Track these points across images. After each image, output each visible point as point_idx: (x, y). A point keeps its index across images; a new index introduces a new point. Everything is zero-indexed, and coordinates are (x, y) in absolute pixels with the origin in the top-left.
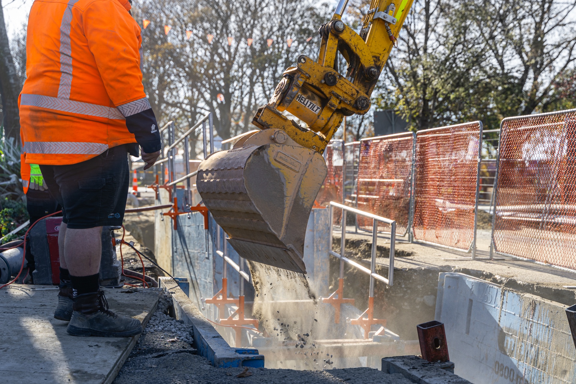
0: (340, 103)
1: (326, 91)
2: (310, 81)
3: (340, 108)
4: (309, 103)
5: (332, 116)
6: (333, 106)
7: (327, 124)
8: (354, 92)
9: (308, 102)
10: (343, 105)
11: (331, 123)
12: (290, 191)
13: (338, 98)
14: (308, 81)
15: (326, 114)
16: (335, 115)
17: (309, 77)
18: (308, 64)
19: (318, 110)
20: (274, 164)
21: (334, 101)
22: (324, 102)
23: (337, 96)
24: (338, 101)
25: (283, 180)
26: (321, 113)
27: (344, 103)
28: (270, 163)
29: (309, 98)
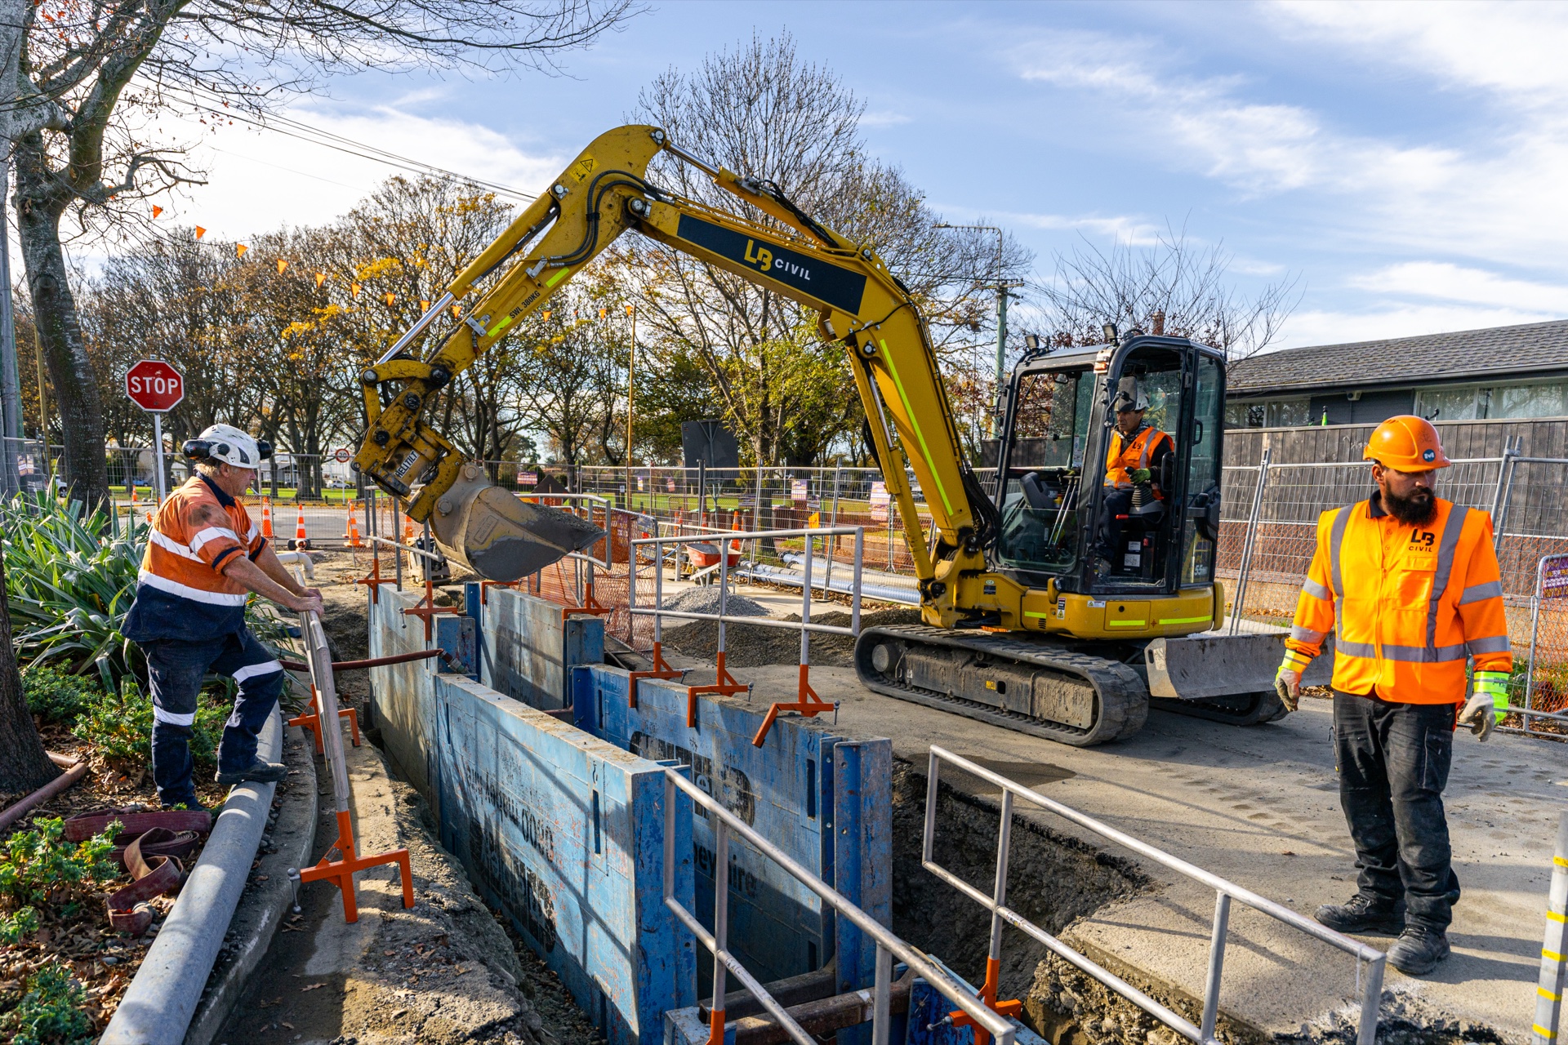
1: (393, 443)
6: (412, 437)
7: (432, 446)
8: (396, 409)
9: (405, 464)
11: (432, 441)
12: (519, 534)
15: (420, 445)
16: (423, 434)
17: (376, 461)
18: (361, 460)
19: (415, 453)
20: (487, 545)
21: (407, 436)
22: (405, 445)
25: (505, 539)
26: (418, 451)
28: (486, 550)
29: (400, 463)
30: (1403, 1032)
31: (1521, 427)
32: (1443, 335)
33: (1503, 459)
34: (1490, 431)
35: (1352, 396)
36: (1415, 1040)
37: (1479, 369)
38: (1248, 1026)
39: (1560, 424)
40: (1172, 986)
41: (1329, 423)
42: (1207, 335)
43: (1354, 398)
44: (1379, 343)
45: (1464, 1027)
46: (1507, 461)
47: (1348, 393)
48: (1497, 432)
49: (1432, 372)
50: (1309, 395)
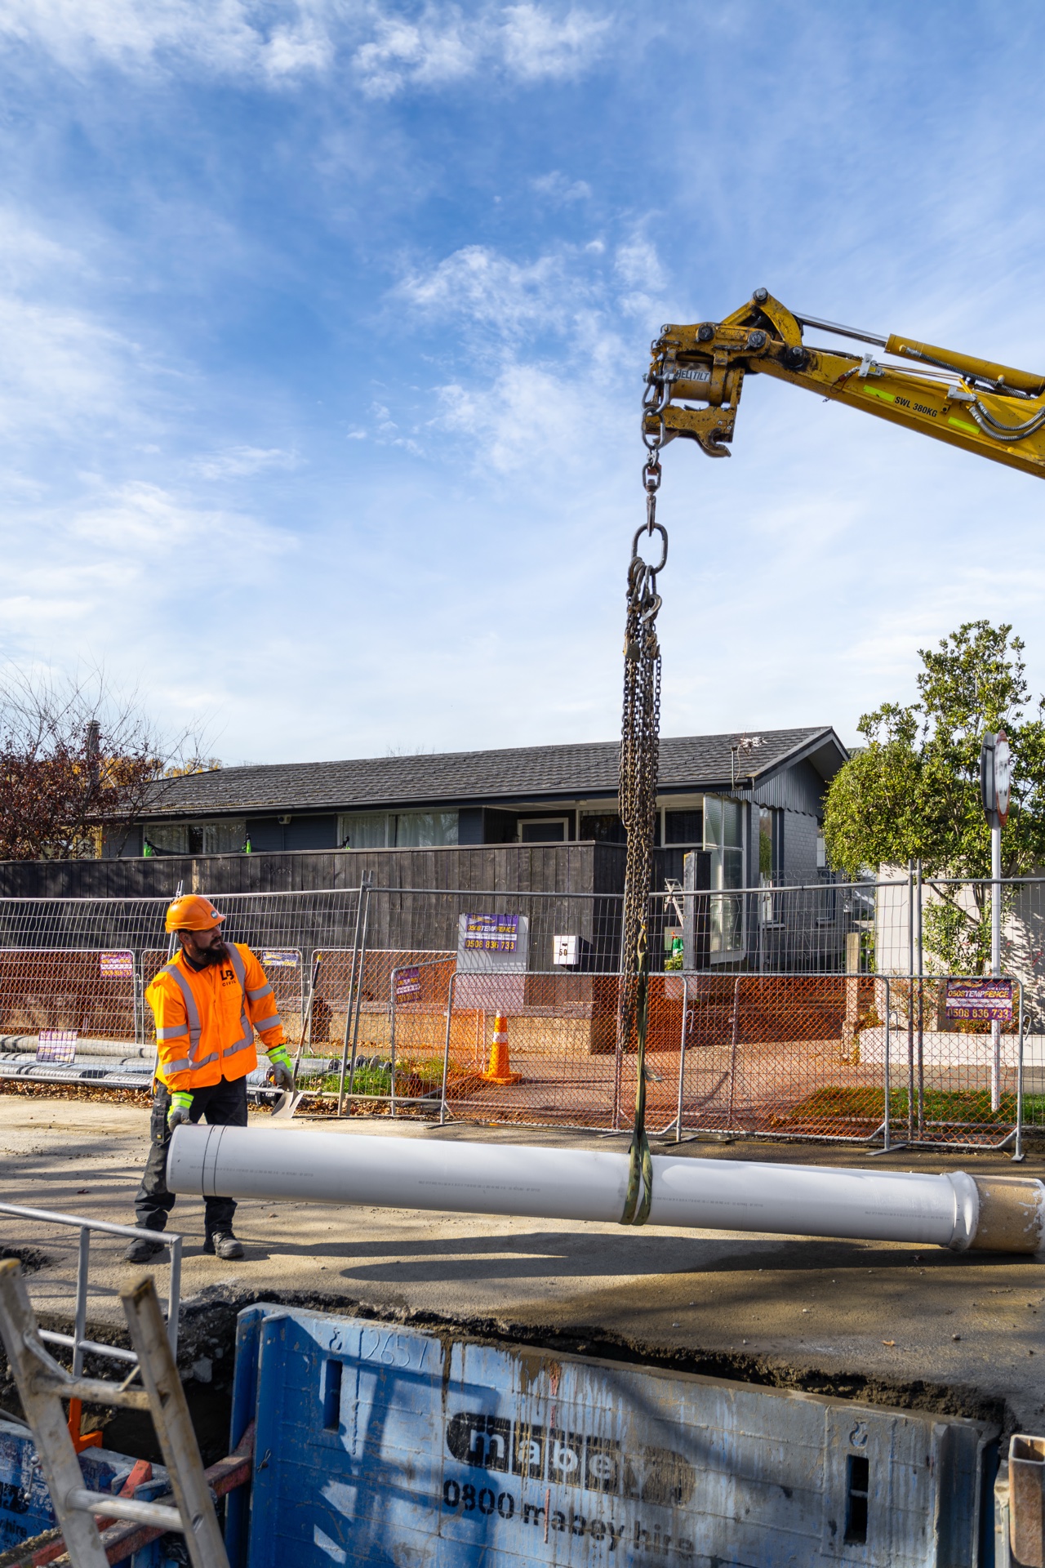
0: (729, 354)
2: (683, 349)
3: (732, 360)
4: (693, 374)
5: (727, 375)
6: (723, 362)
7: (726, 389)
10: (735, 355)
13: (724, 349)
14: (681, 350)
15: (719, 375)
16: (730, 375)
17: (681, 345)
19: (708, 376)
21: (721, 356)
22: (710, 363)
23: (722, 349)
24: (726, 353)
26: (711, 378)
27: (735, 351)
29: (691, 368)
30: (219, 1309)
31: (403, 855)
32: (365, 760)
33: (361, 889)
34: (381, 859)
35: (282, 819)
36: (228, 1312)
37: (385, 798)
38: (108, 1327)
39: (430, 853)
40: (56, 1317)
41: (253, 850)
42: (135, 757)
43: (285, 822)
44: (311, 765)
45: (256, 1295)
46: (364, 891)
47: (279, 817)
48: (386, 859)
49: (347, 799)
50: (245, 818)
